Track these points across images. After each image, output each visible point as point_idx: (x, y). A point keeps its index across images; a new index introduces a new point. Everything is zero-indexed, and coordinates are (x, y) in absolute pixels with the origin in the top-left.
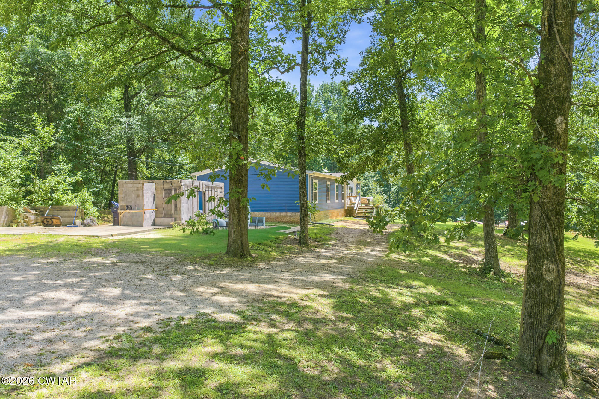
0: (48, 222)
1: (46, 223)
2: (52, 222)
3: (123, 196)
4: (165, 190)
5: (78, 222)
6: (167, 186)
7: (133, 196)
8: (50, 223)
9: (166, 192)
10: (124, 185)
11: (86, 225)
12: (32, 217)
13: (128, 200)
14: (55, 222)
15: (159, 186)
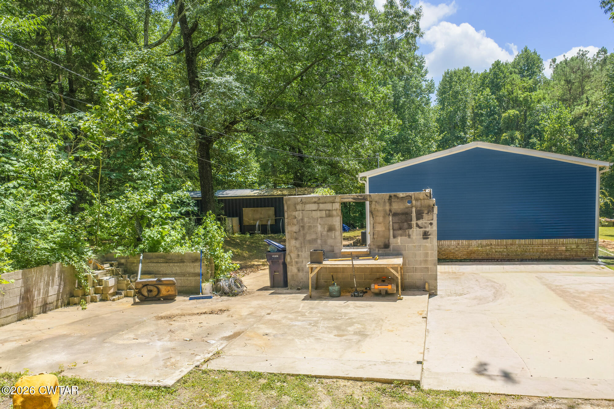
0: (150, 291)
1: (146, 294)
2: (159, 291)
3: (295, 228)
4: (395, 215)
5: (207, 286)
6: (397, 207)
7: (319, 228)
8: (155, 293)
9: (396, 219)
10: (299, 207)
11: (225, 294)
12: (111, 281)
13: (308, 237)
14: (164, 290)
15: (380, 208)
